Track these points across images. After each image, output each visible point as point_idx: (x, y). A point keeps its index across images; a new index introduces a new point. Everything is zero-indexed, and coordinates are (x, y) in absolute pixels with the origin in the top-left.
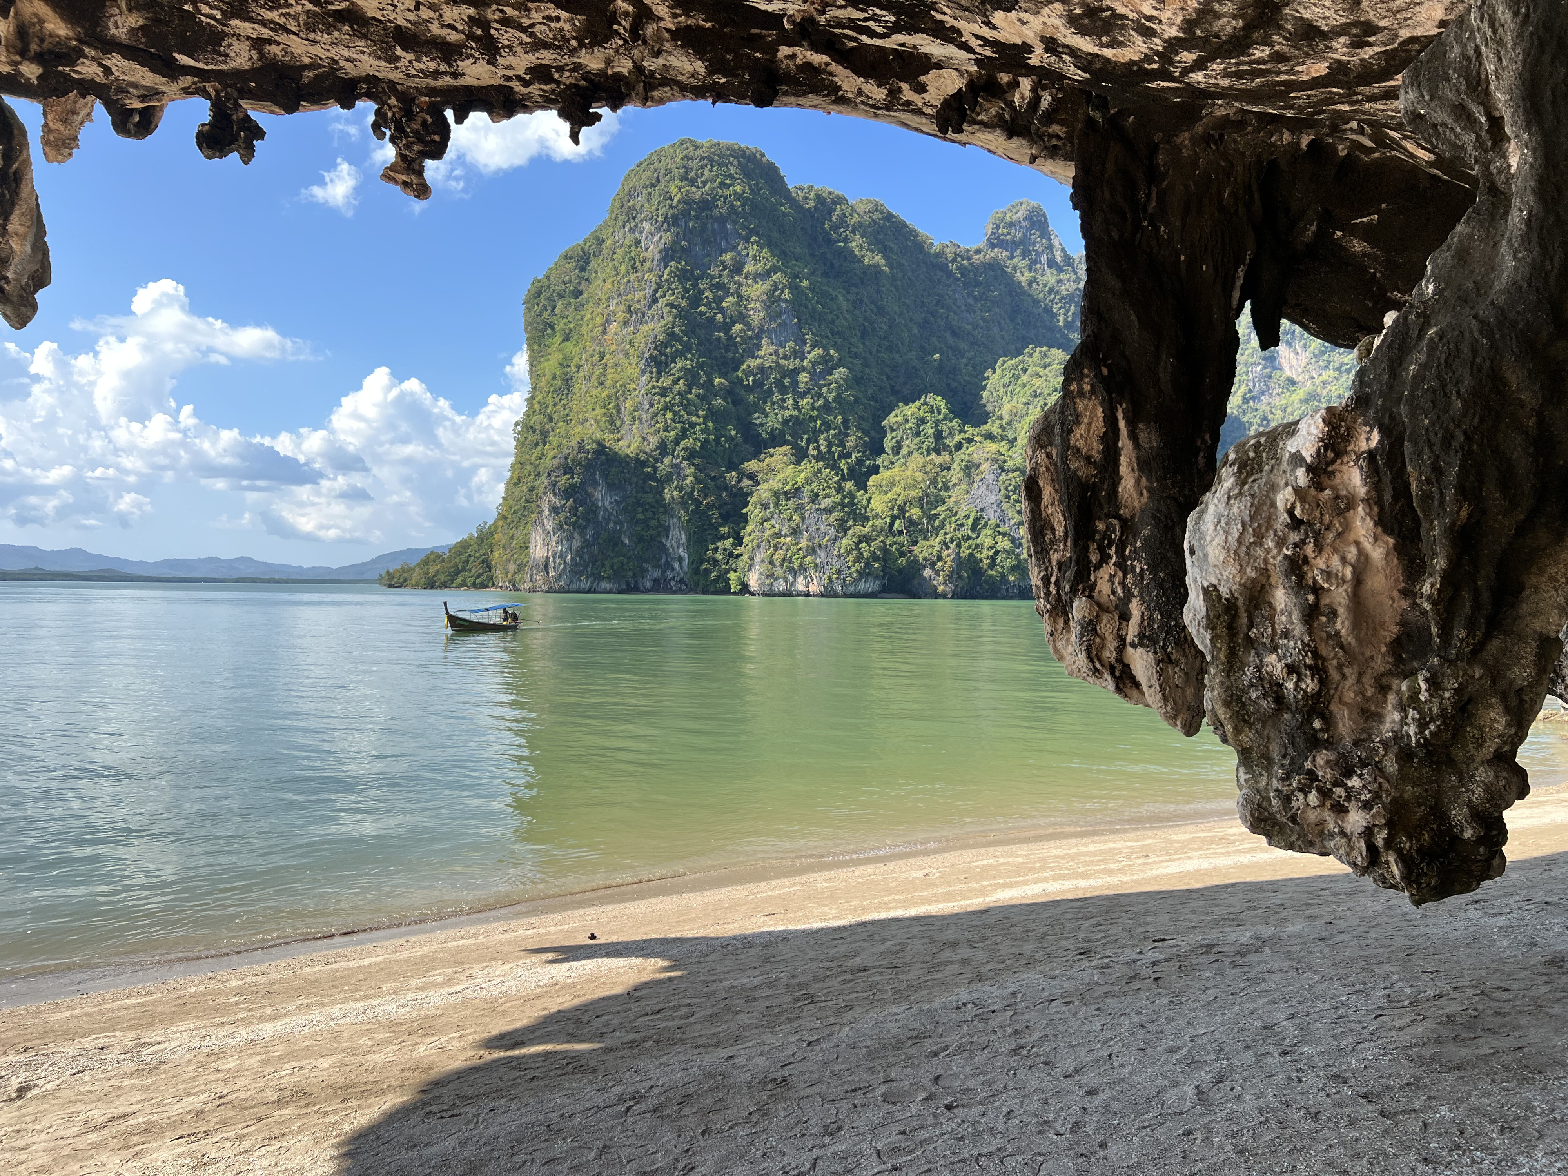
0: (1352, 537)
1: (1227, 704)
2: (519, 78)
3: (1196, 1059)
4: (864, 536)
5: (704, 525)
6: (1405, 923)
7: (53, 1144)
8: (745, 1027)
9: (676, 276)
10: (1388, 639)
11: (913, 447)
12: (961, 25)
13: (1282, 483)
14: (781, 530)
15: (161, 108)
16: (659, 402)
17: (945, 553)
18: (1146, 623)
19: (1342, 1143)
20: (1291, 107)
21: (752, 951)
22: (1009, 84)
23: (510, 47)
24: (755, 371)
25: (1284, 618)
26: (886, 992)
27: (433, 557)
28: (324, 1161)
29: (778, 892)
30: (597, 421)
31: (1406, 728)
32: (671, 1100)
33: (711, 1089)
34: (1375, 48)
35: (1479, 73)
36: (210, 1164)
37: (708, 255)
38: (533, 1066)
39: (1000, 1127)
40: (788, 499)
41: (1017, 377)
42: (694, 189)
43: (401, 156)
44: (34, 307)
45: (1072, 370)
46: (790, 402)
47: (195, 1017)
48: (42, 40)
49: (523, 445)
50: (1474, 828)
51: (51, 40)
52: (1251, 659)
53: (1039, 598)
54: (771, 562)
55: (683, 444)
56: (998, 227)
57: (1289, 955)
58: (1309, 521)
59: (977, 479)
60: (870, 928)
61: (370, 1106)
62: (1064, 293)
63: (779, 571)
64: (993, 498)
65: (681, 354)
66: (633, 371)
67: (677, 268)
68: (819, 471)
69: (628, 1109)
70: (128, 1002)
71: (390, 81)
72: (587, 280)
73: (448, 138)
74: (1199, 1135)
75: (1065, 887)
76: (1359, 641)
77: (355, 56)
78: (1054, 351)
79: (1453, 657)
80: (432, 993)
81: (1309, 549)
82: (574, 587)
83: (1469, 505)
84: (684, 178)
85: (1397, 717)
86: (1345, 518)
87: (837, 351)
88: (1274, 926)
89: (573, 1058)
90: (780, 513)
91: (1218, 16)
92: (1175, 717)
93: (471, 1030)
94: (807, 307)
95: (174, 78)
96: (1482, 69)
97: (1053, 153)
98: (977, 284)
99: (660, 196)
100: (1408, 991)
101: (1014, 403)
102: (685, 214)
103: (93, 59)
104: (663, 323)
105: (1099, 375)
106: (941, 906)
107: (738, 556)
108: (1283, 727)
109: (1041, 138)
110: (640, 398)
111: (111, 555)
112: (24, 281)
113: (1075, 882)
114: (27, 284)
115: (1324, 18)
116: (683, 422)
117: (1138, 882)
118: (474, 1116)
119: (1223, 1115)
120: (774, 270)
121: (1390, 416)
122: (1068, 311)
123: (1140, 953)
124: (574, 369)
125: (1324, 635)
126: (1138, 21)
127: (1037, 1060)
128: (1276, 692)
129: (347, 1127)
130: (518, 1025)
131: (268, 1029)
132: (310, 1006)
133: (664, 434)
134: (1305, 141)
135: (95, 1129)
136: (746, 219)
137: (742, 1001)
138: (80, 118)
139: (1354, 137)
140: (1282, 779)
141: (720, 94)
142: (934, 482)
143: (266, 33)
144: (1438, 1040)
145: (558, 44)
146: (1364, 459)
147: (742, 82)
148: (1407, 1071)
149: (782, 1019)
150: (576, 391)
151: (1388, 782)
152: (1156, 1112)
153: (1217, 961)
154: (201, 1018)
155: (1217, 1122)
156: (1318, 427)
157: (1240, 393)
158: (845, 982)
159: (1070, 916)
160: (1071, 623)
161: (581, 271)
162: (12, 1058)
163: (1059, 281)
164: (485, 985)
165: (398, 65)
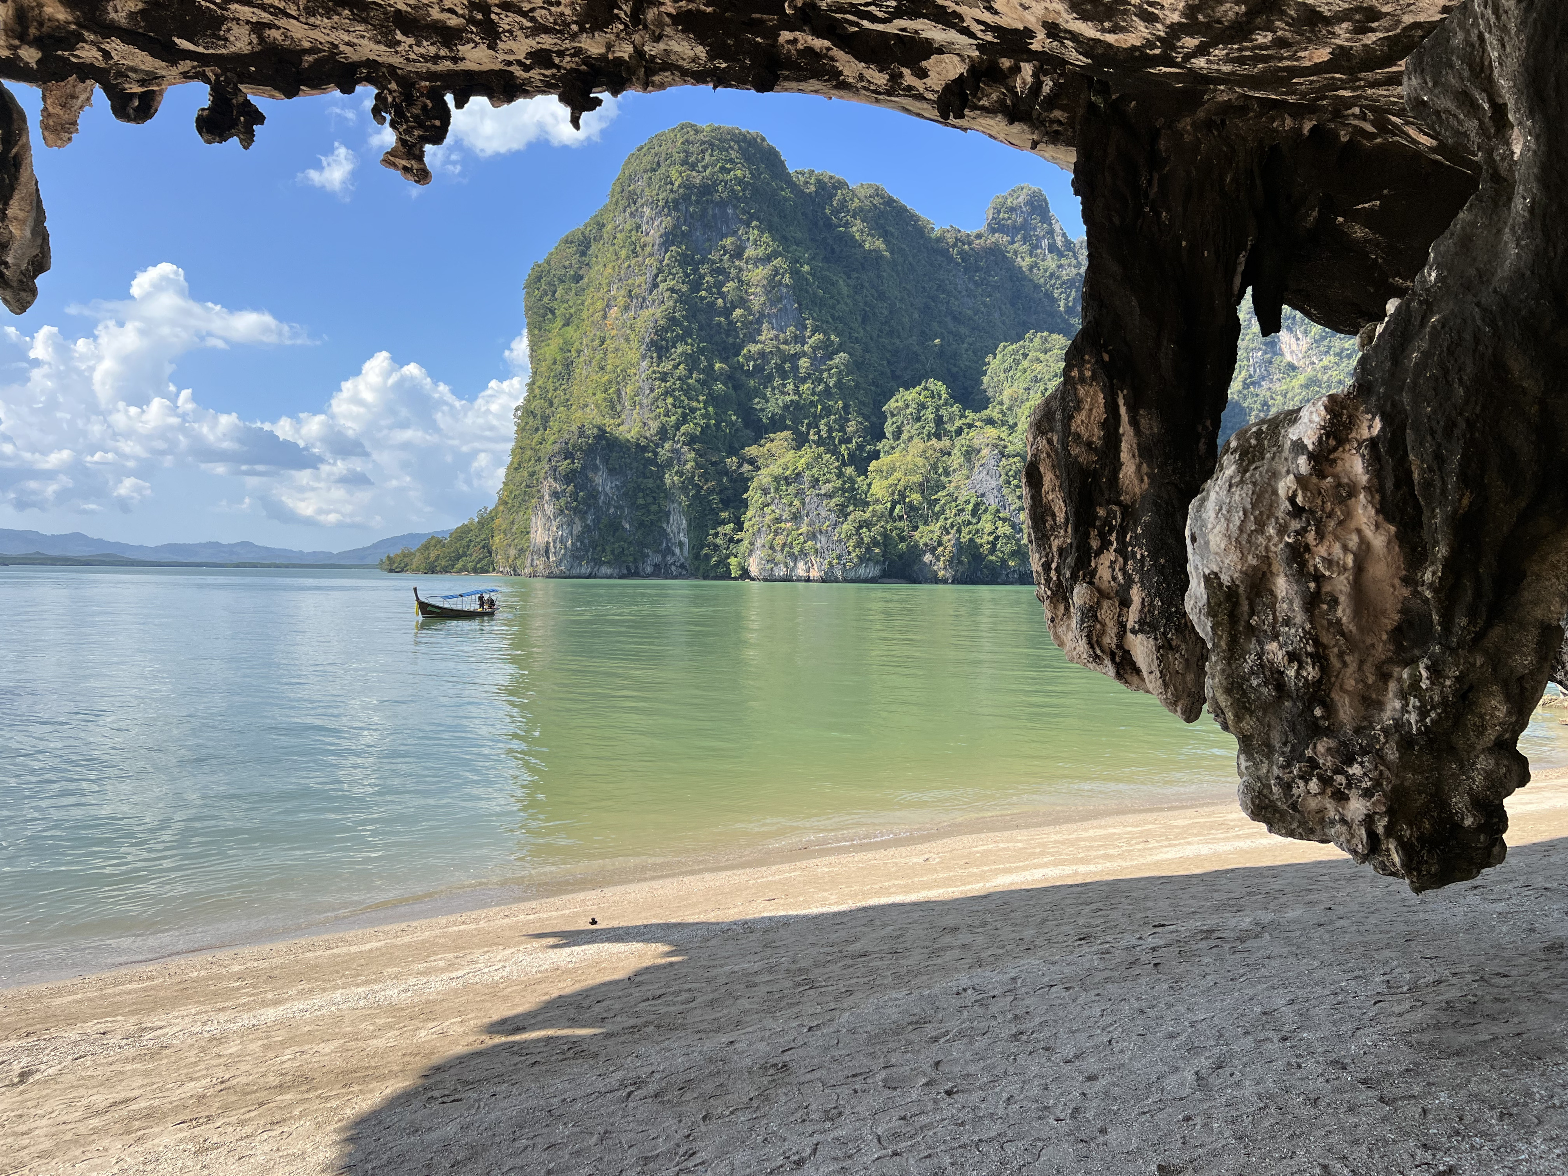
0: (1353, 525)
1: (1228, 691)
2: (519, 63)
3: (1196, 1045)
4: (865, 521)
5: (704, 510)
6: (1405, 909)
7: (54, 1129)
8: (745, 1012)
9: (676, 260)
10: (1389, 627)
11: (913, 432)
12: (962, 9)
13: (1284, 470)
14: (781, 516)
15: (161, 92)
16: (660, 387)
17: (946, 538)
18: (1146, 610)
19: (1342, 1129)
20: (1294, 93)
21: (752, 937)
22: (1010, 68)
23: (510, 32)
24: (756, 356)
25: (1285, 606)
26: (886, 977)
27: (434, 542)
28: (326, 1146)
29: (778, 877)
30: (597, 406)
31: (1406, 716)
32: (672, 1085)
33: (711, 1075)
34: (1378, 34)
35: (1482, 59)
36: (213, 1149)
37: (710, 240)
38: (534, 1051)
39: (1000, 1112)
40: (788, 484)
41: (1017, 363)
42: (694, 174)
43: (400, 140)
44: (34, 292)
45: (1073, 357)
46: (790, 387)
47: (196, 1002)
48: (41, 24)
49: (523, 429)
50: (1474, 816)
51: (50, 24)
52: (1252, 646)
53: (1039, 583)
54: (772, 548)
55: (683, 429)
56: (999, 212)
57: (1288, 941)
58: (1310, 509)
59: (977, 464)
60: (870, 913)
61: (371, 1091)
62: (1065, 278)
63: (779, 557)
64: (994, 483)
65: (682, 339)
66: (633, 356)
67: (678, 252)
68: (820, 456)
69: (629, 1094)
70: (130, 986)
71: (391, 65)
72: (587, 264)
73: (448, 123)
74: (1198, 1120)
75: (1064, 873)
76: (1360, 629)
77: (355, 41)
78: (1055, 336)
79: (1454, 645)
80: (433, 978)
81: (1311, 537)
82: (575, 572)
83: (1471, 493)
84: (684, 163)
85: (1397, 704)
86: (1347, 506)
87: (838, 336)
88: (1274, 911)
89: (574, 1043)
90: (781, 498)
91: (1220, 2)
92: (1175, 704)
93: (473, 1015)
94: (807, 292)
95: (174, 63)
96: (1486, 55)
97: (1055, 138)
98: (978, 269)
99: (661, 180)
100: (1408, 976)
101: (1014, 388)
102: (686, 198)
103: (92, 43)
104: (663, 308)
105: (1100, 361)
106: (941, 891)
107: (739, 541)
108: (1284, 715)
109: (1042, 123)
110: (641, 383)
111: (112, 540)
112: (24, 267)
113: (1075, 867)
114: (27, 270)
115: (1327, 4)
116: (684, 407)
117: (1138, 868)
118: (475, 1101)
119: (1223, 1100)
120: (775, 255)
121: (1392, 404)
122: (1069, 296)
123: (1140, 938)
124: (574, 354)
125: (1325, 623)
126: (1140, 7)
127: (1037, 1045)
128: (1276, 680)
129: (349, 1112)
130: (520, 1010)
131: (270, 1014)
132: (311, 990)
133: (664, 419)
134: (1307, 126)
135: (97, 1114)
136: (747, 204)
137: (743, 986)
138: (79, 102)
139: (1356, 122)
140: (1283, 767)
141: (721, 79)
142: (935, 467)
143: (266, 17)
144: (1438, 1026)
145: (559, 28)
146: (1366, 447)
147: (743, 67)
148: (1406, 1057)
149: (783, 1004)
150: (577, 376)
151: (1389, 769)
152: (1156, 1097)
153: (1216, 946)
154: (203, 1003)
155: (1217, 1108)
156: (1320, 415)
157: (1240, 378)
158: (845, 967)
159: (1068, 902)
160: (1072, 609)
161: (581, 256)
162: (13, 1043)
163: (1060, 266)
164: (486, 970)
165: (399, 49)
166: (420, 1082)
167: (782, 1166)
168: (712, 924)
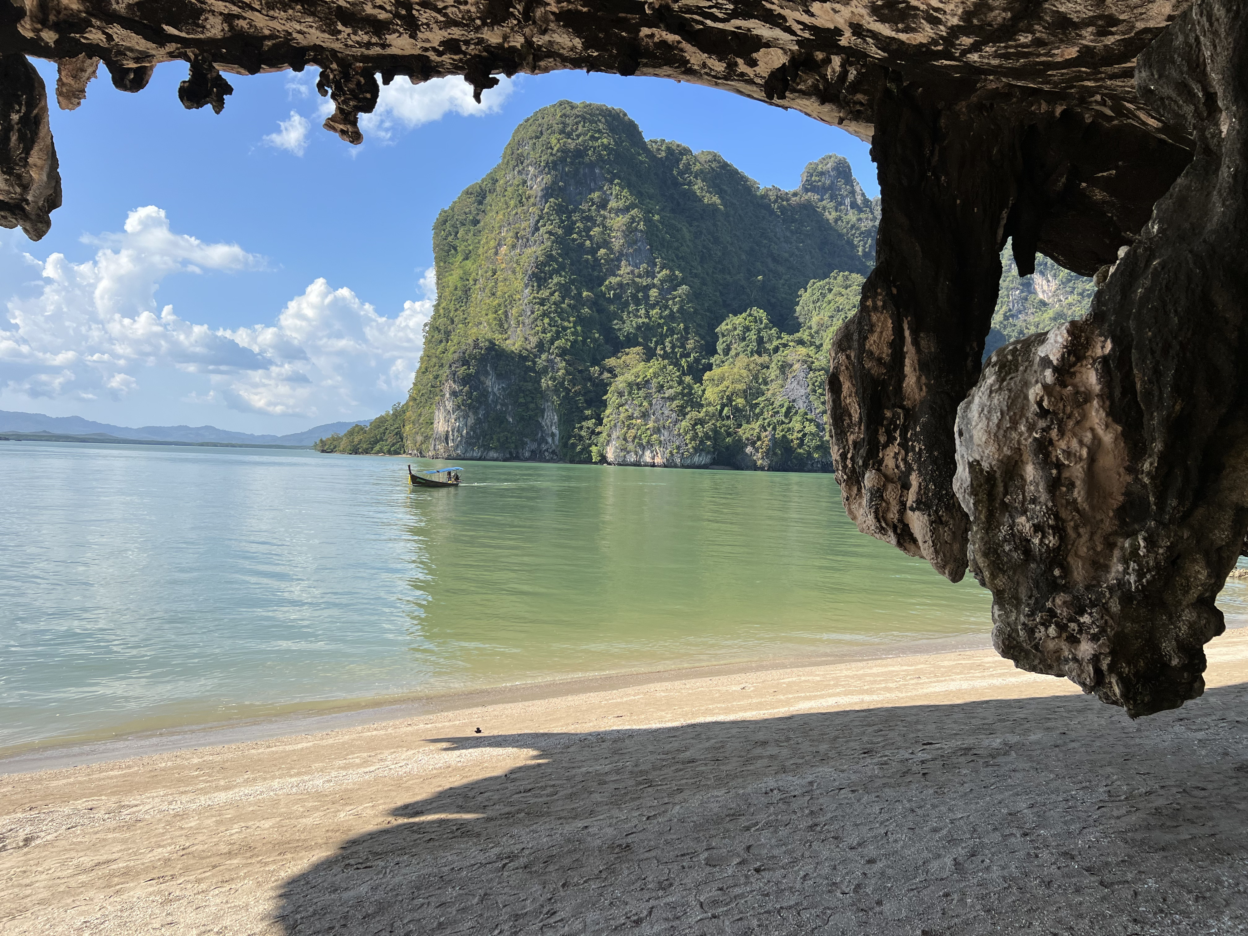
0: (1088, 425)
1: (985, 555)
2: (434, 49)
3: (955, 837)
4: (699, 419)
5: (572, 408)
6: (1124, 735)
7: (51, 883)
8: (597, 804)
9: (554, 209)
10: (1115, 506)
11: (739, 349)
12: (786, 12)
13: (1033, 381)
14: (633, 414)
15: (152, 68)
16: (539, 310)
17: (763, 434)
18: (922, 492)
19: (1070, 906)
20: (1048, 83)
21: (604, 745)
22: (823, 60)
23: (428, 25)
24: (616, 287)
25: (1032, 488)
26: (709, 779)
27: (358, 429)
28: (265, 900)
29: (625, 699)
30: (489, 324)
31: (1127, 577)
32: (539, 859)
33: (569, 852)
34: (1116, 36)
35: (1198, 57)
36: (175, 901)
37: (580, 194)
38: (430, 830)
39: (798, 886)
40: (639, 389)
41: (824, 296)
42: (570, 141)
43: (339, 109)
44: (48, 224)
45: (868, 290)
46: (643, 312)
47: (164, 787)
48: (59, 12)
49: (430, 341)
50: (1179, 657)
51: (65, 12)
52: (1006, 520)
53: (838, 470)
54: (625, 439)
55: (556, 343)
56: (812, 175)
57: (1030, 758)
58: (1054, 411)
59: (790, 376)
60: (698, 729)
61: (301, 858)
62: (863, 229)
63: (631, 446)
64: (803, 391)
65: (557, 272)
66: (518, 284)
67: (555, 203)
68: (665, 367)
69: (504, 866)
70: (111, 773)
71: (333, 50)
72: (483, 211)
73: (377, 96)
74: (955, 897)
75: (852, 701)
76: (1092, 507)
77: (305, 30)
78: (854, 275)
79: (1166, 521)
80: (351, 771)
81: (1054, 433)
82: (468, 455)
83: (1183, 401)
84: (562, 132)
85: (1120, 568)
86: (1083, 409)
87: (681, 272)
88: (1019, 734)
89: (461, 825)
90: (633, 400)
91: (991, 9)
92: (944, 567)
93: (382, 801)
94: (657, 236)
95: (162, 45)
96: (1201, 54)
97: (857, 116)
98: (794, 221)
99: (543, 145)
100: (1125, 788)
101: (821, 316)
102: (563, 160)
103: (99, 28)
104: (543, 247)
105: (889, 294)
106: (754, 713)
107: (599, 433)
108: (1030, 574)
109: (848, 104)
110: (524, 307)
111: (104, 422)
112: (41, 203)
113: (861, 697)
114: (43, 206)
115: (1076, 12)
116: (558, 326)
117: (912, 698)
118: (383, 868)
119: (975, 881)
120: (632, 206)
121: (1121, 329)
122: (866, 243)
123: (912, 753)
124: (471, 282)
125: (1064, 501)
126: (927, 12)
127: (828, 835)
128: (1025, 546)
129: (283, 874)
130: (418, 798)
131: (222, 797)
132: (255, 779)
133: (542, 335)
134: (1059, 110)
135: (85, 871)
136: (611, 165)
137: (595, 784)
138: (87, 75)
139: (1098, 108)
140: (1028, 616)
141: (593, 65)
142: (756, 378)
143: (235, 10)
144: (1148, 828)
145: (466, 23)
146: (1099, 363)
147: (610, 56)
148: (1122, 851)
149: (628, 798)
150: (473, 300)
151: (1112, 619)
152: (922, 878)
153: (973, 761)
154: (169, 787)
155: (970, 887)
156: (1063, 337)
157: (1002, 312)
158: (678, 770)
159: (857, 723)
160: (863, 491)
161: (479, 205)
162: (19, 815)
163: (860, 220)
164: (393, 767)
165: (339, 37)
166: (339, 852)
167: (624, 924)
168: (572, 734)
